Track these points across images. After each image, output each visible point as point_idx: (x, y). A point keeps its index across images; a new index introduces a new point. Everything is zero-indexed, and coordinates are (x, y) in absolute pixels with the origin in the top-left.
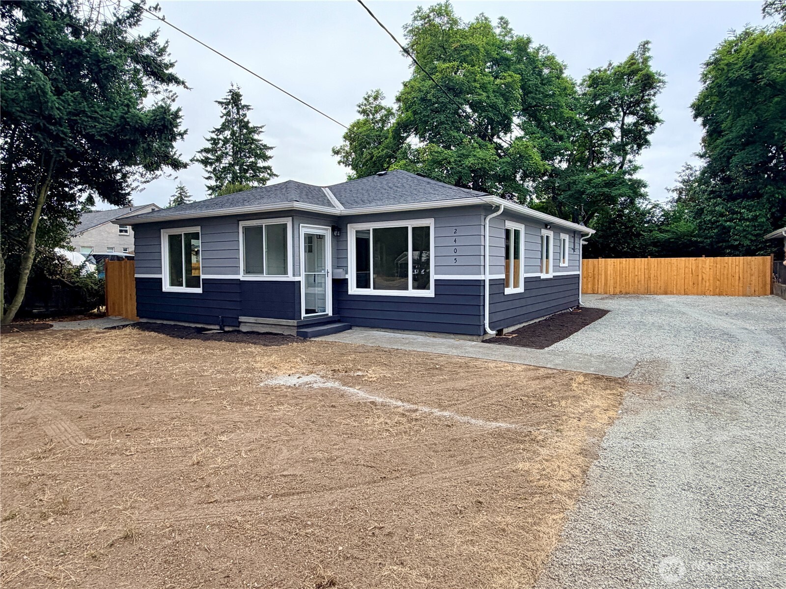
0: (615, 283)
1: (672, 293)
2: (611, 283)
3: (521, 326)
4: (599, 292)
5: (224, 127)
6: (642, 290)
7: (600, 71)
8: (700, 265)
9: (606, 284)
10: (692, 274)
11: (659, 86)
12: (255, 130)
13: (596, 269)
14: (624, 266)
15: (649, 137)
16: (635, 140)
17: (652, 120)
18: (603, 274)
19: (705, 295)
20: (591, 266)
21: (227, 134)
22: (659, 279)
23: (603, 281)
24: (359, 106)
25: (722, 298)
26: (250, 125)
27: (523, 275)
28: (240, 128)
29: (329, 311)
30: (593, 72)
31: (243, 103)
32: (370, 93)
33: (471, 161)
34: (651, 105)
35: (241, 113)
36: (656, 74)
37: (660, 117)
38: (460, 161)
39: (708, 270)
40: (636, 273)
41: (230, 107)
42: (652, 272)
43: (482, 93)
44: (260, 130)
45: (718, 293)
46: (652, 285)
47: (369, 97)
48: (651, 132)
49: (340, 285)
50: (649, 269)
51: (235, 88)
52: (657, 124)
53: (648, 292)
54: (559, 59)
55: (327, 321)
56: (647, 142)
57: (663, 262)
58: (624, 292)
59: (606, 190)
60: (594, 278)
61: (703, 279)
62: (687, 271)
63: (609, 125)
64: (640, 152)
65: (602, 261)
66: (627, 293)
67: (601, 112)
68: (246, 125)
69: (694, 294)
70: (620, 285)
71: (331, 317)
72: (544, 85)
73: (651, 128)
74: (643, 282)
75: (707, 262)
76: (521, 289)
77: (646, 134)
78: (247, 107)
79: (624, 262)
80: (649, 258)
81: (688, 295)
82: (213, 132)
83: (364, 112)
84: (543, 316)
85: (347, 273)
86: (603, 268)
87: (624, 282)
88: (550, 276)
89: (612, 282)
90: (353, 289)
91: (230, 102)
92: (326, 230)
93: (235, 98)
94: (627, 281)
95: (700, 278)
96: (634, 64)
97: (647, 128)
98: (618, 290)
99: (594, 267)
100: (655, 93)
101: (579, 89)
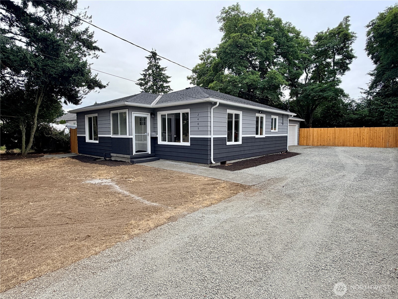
0: (318, 140)
1: (347, 146)
2: (316, 140)
3: (241, 160)
4: (310, 145)
5: (149, 68)
6: (331, 144)
7: (322, 33)
8: (362, 132)
9: (313, 141)
10: (358, 136)
11: (353, 39)
12: (162, 69)
13: (308, 133)
14: (322, 132)
15: (349, 66)
16: (341, 67)
17: (350, 57)
18: (312, 137)
19: (364, 147)
20: (306, 132)
21: (150, 71)
22: (340, 138)
23: (312, 139)
24: (200, 57)
25: (372, 148)
26: (161, 67)
27: (241, 136)
28: (156, 69)
29: (149, 151)
30: (319, 33)
31: (157, 57)
32: (205, 50)
33: (247, 80)
34: (350, 49)
35: (156, 62)
36: (351, 33)
37: (355, 55)
38: (242, 81)
39: (366, 134)
40: (329, 136)
41: (152, 59)
42: (337, 135)
43: (254, 47)
44: (165, 69)
45: (371, 146)
46: (337, 142)
47: (205, 52)
48: (350, 63)
49: (154, 140)
50: (335, 133)
51: (154, 50)
52: (353, 59)
53: (335, 145)
54: (297, 28)
55: (148, 156)
56: (348, 69)
57: (342, 130)
58: (322, 145)
59: (321, 93)
60: (307, 138)
61: (363, 138)
62: (355, 135)
63: (328, 60)
64: (345, 73)
65: (311, 129)
66: (323, 146)
67: (324, 54)
68: (158, 67)
69: (358, 146)
70: (320, 141)
71: (150, 154)
72: (289, 42)
73: (350, 61)
74: (332, 140)
75: (365, 130)
76: (240, 142)
77: (347, 64)
78: (159, 59)
79: (322, 130)
80: (336, 128)
81: (355, 147)
82: (144, 71)
83: (202, 59)
84: (258, 156)
85: (157, 134)
86: (312, 133)
87: (322, 140)
88: (264, 136)
89: (316, 139)
90: (160, 142)
91: (151, 57)
92: (148, 114)
93: (154, 55)
94: (324, 139)
95: (362, 138)
96: (340, 28)
97: (347, 61)
98: (319, 144)
99: (307, 132)
100: (351, 43)
101: (312, 43)
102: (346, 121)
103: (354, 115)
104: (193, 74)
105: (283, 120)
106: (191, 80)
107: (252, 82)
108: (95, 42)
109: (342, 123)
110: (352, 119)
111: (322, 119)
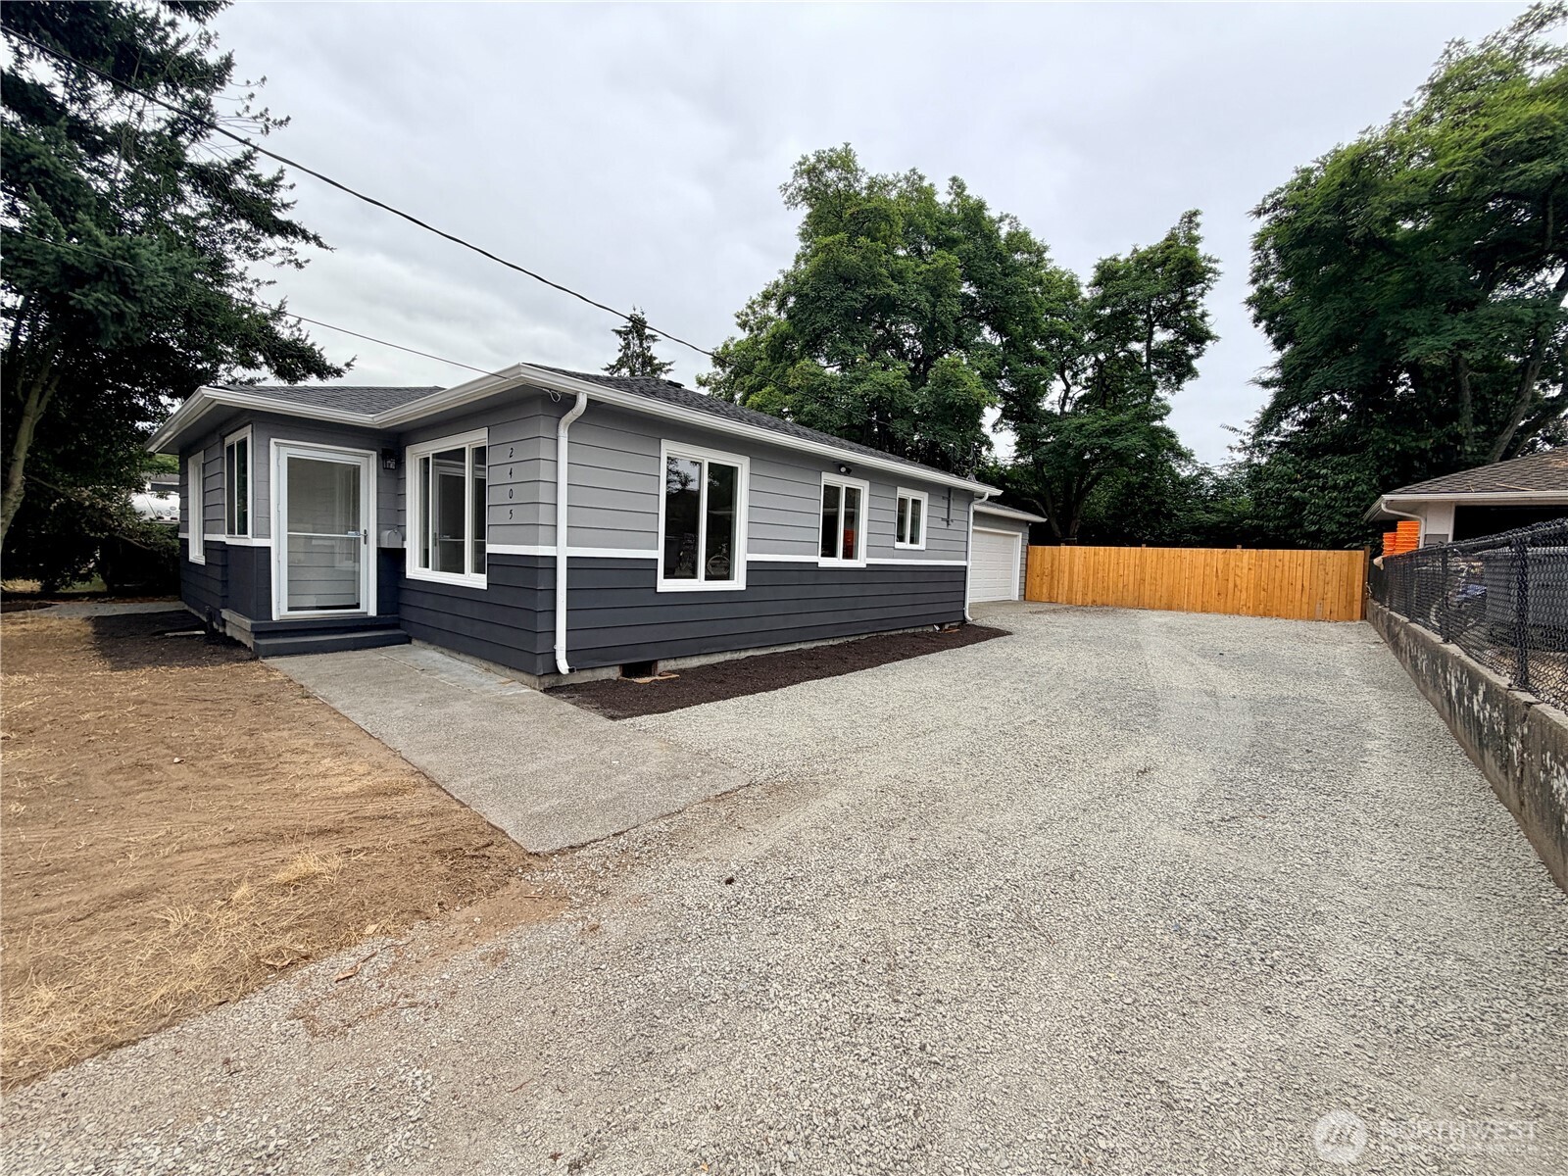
0: (1086, 586)
1: (1180, 609)
2: (1079, 586)
3: (743, 655)
4: (1060, 601)
5: (621, 363)
6: (1130, 600)
7: (1115, 260)
8: (1232, 564)
9: (1070, 588)
10: (1217, 577)
11: (1209, 279)
12: (660, 367)
13: (1056, 563)
14: (1101, 560)
15: (1195, 363)
16: (1171, 368)
17: (1199, 336)
18: (1066, 575)
19: (1238, 614)
20: (1048, 558)
21: (625, 372)
22: (1159, 582)
23: (1066, 583)
24: (738, 317)
25: (1266, 621)
26: (656, 362)
27: (742, 556)
28: (644, 365)
29: (370, 606)
30: (1105, 262)
31: (648, 332)
32: (754, 298)
33: (866, 386)
34: (1199, 311)
35: (645, 345)
36: (1204, 258)
37: (1214, 331)
38: (850, 388)
39: (1245, 571)
40: (1121, 572)
41: (630, 337)
42: (1148, 570)
43: (892, 283)
44: (668, 367)
45: (1261, 612)
46: (1147, 593)
47: (753, 303)
48: (1198, 355)
50: (1142, 566)
51: (638, 312)
52: (1209, 343)
53: (1140, 605)
54: (1036, 237)
55: (363, 624)
56: (1192, 372)
57: (1166, 555)
58: (1099, 602)
59: (1104, 440)
60: (1052, 578)
61: (1235, 586)
62: (1207, 572)
63: (1136, 346)
64: (1183, 385)
65: (1065, 549)
66: (1103, 605)
67: (1119, 328)
68: (648, 361)
69: (1218, 611)
70: (1093, 591)
71: (372, 618)
72: (1006, 275)
73: (1197, 348)
74: (1131, 587)
75: (1244, 558)
76: (738, 582)
77: (1192, 357)
78: (653, 338)
79: (1101, 553)
80: (1144, 548)
81: (1208, 612)
82: (607, 369)
83: (743, 325)
84: (833, 638)
85: (404, 539)
86: (1067, 561)
87: (1100, 586)
88: (861, 561)
89: (1081, 584)
90: (414, 570)
91: (630, 331)
92: (368, 456)
93: (637, 326)
94: (1105, 584)
95: (1231, 585)
96: (1171, 246)
97: (1191, 350)
98: (1089, 600)
99: (1053, 560)
100: (1203, 290)
101: (1086, 293)
102: (1183, 531)
103: (1207, 512)
104: (714, 370)
105: (949, 508)
106: (708, 388)
107: (880, 392)
108: (285, 206)
109: (1170, 535)
110: (1201, 526)
111: (1109, 522)
